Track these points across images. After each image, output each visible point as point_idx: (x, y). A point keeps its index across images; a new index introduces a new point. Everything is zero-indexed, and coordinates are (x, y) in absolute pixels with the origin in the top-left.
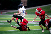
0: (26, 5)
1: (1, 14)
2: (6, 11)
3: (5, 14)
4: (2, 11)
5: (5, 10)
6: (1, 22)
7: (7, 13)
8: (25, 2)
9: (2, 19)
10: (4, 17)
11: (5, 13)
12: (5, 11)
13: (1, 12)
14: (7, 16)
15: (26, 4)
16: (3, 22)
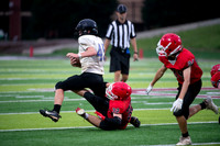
0: (138, 20)
1: (31, 55)
2: (54, 45)
3: (46, 56)
4: (34, 43)
5: (48, 38)
6: (31, 90)
7: (56, 53)
8: (133, 5)
9: (34, 77)
10: (43, 70)
11: (49, 50)
12: (47, 46)
13: (33, 47)
14: (56, 67)
15: (138, 12)
16: (39, 90)
